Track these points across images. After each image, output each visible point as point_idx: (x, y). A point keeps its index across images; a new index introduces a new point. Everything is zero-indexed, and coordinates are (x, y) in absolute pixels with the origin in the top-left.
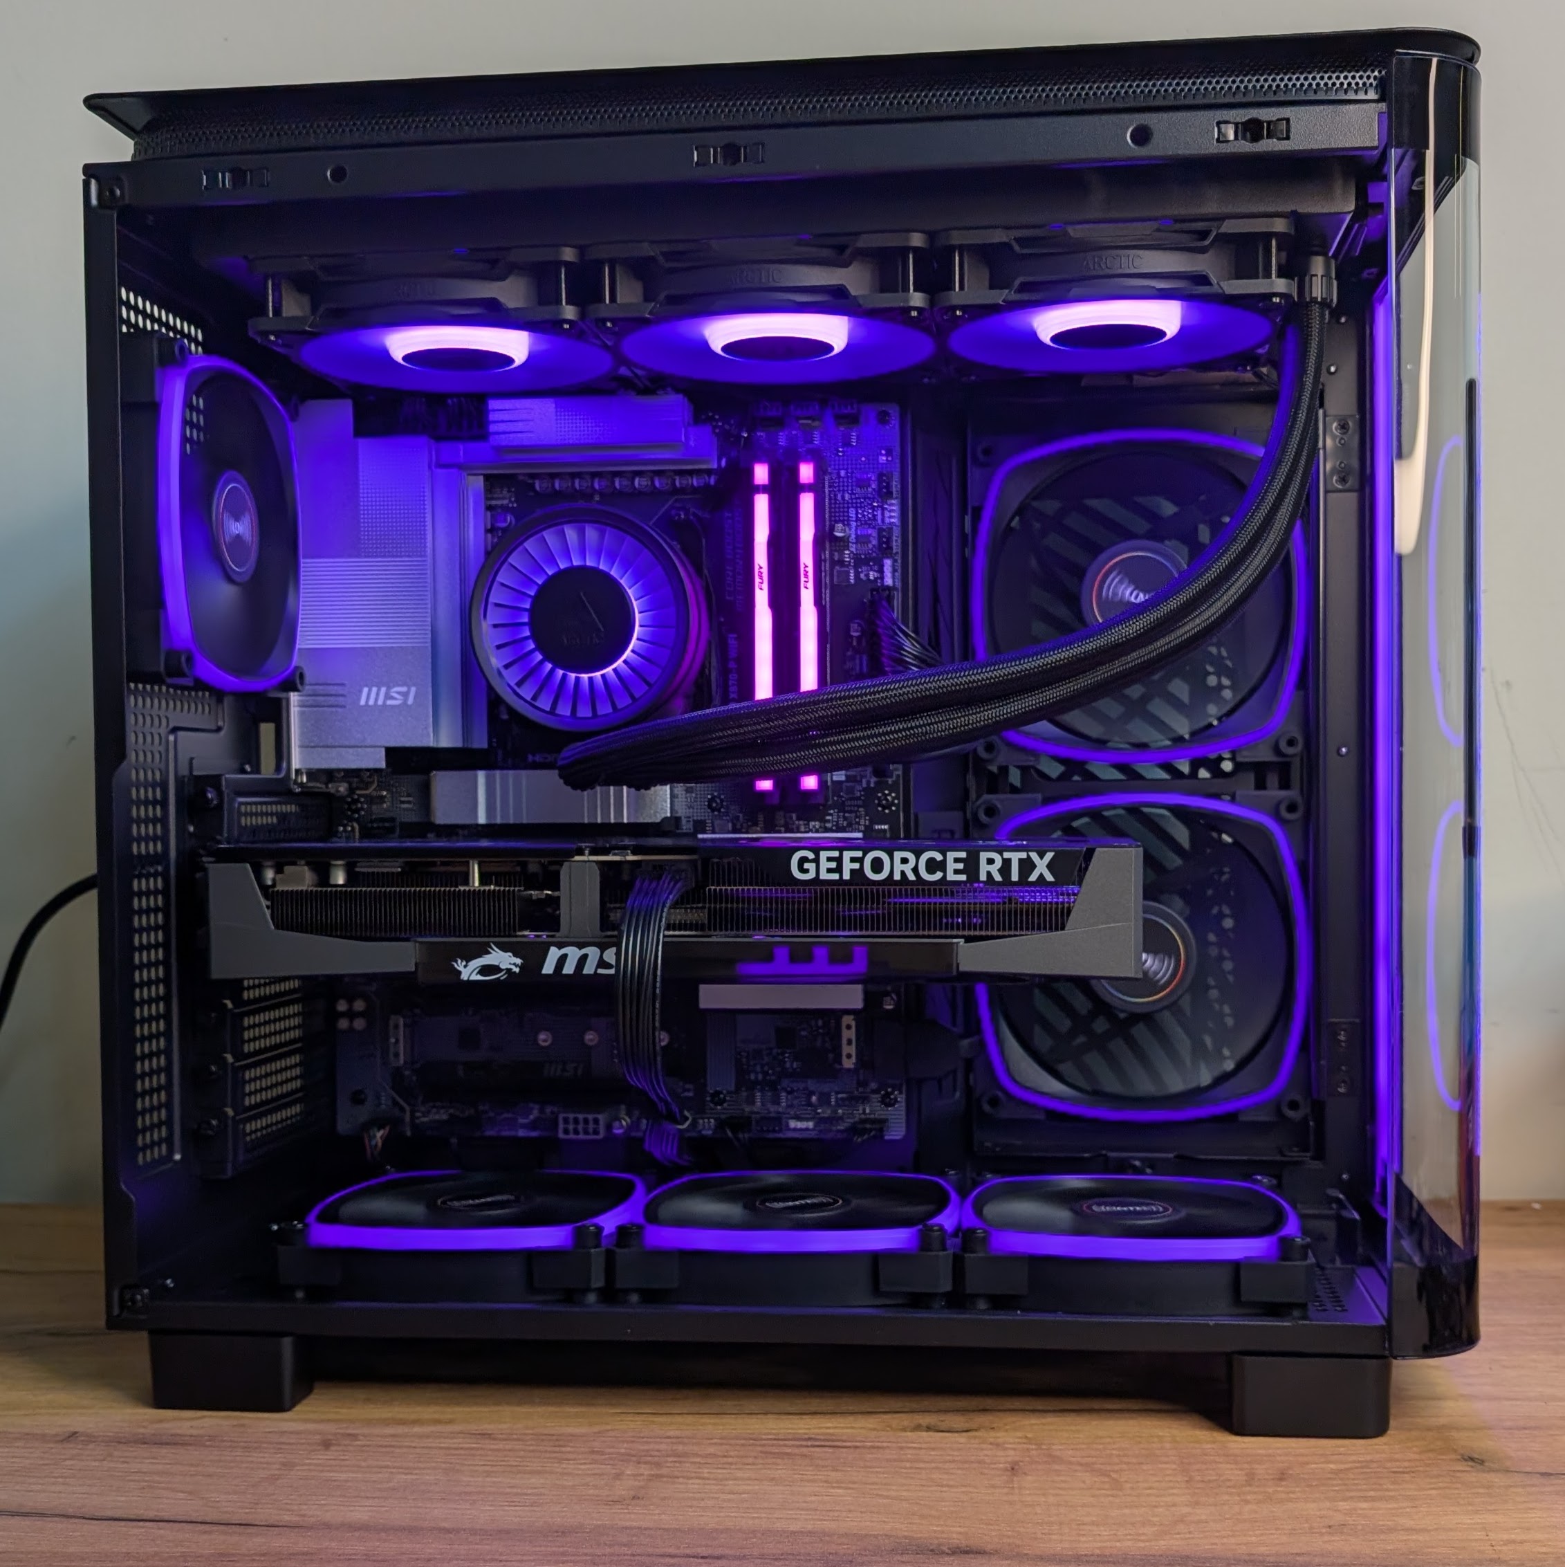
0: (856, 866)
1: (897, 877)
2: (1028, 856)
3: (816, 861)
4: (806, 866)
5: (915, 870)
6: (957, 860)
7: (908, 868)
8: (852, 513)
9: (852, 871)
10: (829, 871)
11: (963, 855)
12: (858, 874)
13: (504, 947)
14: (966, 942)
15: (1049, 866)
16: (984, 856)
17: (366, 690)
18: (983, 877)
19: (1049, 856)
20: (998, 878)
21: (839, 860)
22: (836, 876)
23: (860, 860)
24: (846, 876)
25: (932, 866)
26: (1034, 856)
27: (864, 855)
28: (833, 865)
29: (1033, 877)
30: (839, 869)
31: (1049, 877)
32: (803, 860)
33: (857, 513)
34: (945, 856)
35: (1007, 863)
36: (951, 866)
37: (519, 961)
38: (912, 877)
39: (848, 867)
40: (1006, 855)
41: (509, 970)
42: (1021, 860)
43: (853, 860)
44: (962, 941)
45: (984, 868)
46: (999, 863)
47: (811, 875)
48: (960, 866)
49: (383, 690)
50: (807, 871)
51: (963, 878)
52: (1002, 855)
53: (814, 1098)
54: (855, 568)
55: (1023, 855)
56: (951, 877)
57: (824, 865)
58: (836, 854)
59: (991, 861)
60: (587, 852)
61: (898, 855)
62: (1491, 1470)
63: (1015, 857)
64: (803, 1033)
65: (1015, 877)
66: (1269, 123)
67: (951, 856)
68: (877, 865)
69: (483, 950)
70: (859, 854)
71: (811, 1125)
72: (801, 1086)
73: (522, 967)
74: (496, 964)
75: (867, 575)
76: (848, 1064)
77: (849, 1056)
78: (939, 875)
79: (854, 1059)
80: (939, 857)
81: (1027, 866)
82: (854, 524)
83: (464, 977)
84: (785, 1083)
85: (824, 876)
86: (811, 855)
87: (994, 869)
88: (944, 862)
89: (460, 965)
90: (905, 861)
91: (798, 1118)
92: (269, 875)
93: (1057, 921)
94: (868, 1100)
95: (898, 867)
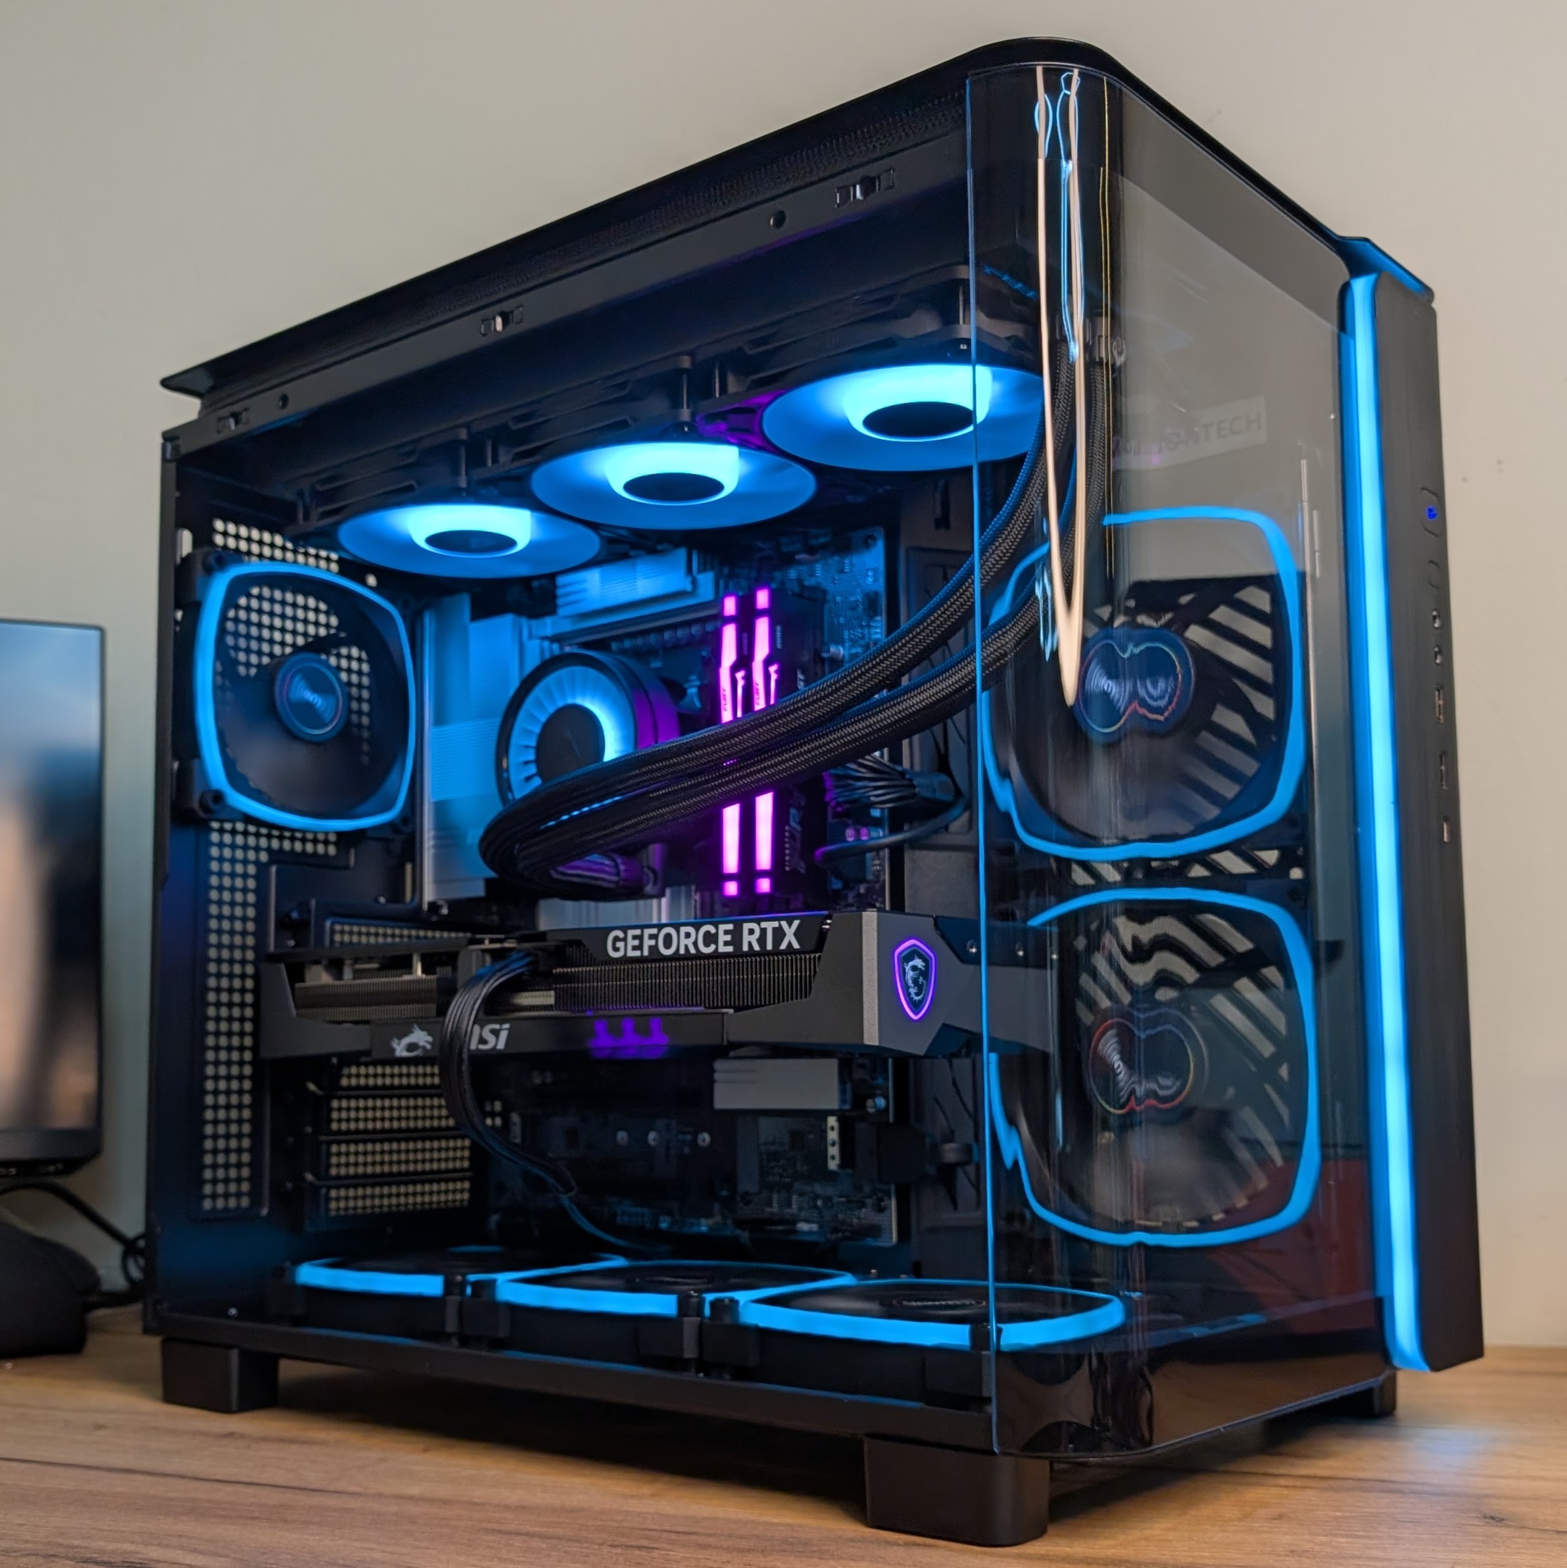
0: (653, 942)
1: (682, 951)
2: (780, 925)
3: (625, 940)
4: (618, 944)
5: (695, 944)
6: (726, 932)
7: (690, 942)
9: (650, 947)
10: (635, 948)
11: (730, 927)
12: (654, 949)
13: (423, 1027)
14: (735, 1012)
15: (796, 934)
16: (747, 926)
17: (471, 831)
18: (745, 948)
19: (796, 923)
20: (757, 948)
21: (640, 938)
22: (637, 953)
23: (656, 937)
24: (646, 953)
25: (710, 939)
26: (784, 924)
27: (659, 931)
28: (636, 943)
29: (783, 946)
30: (639, 947)
31: (796, 946)
32: (616, 939)
34: (717, 928)
35: (763, 931)
36: (723, 938)
37: (430, 1039)
38: (693, 951)
39: (648, 943)
40: (763, 925)
41: (424, 1048)
42: (774, 929)
43: (652, 937)
44: (731, 1011)
45: (746, 938)
46: (757, 934)
47: (621, 953)
48: (728, 938)
51: (730, 949)
52: (759, 925)
53: (819, 1203)
55: (776, 924)
56: (723, 949)
57: (631, 943)
58: (638, 932)
59: (751, 932)
61: (683, 930)
63: (770, 926)
65: (769, 947)
67: (722, 927)
68: (668, 941)
70: (654, 931)
71: (814, 1227)
72: (809, 1188)
73: (432, 1044)
74: (416, 1041)
76: (833, 1165)
77: (834, 1158)
78: (712, 948)
79: (838, 1161)
80: (712, 929)
81: (779, 934)
82: (847, 645)
83: (397, 1053)
84: (797, 1185)
85: (632, 954)
86: (620, 934)
87: (754, 940)
88: (717, 934)
89: (396, 1044)
90: (688, 935)
91: (807, 1221)
93: (803, 989)
94: (863, 1205)
95: (683, 941)
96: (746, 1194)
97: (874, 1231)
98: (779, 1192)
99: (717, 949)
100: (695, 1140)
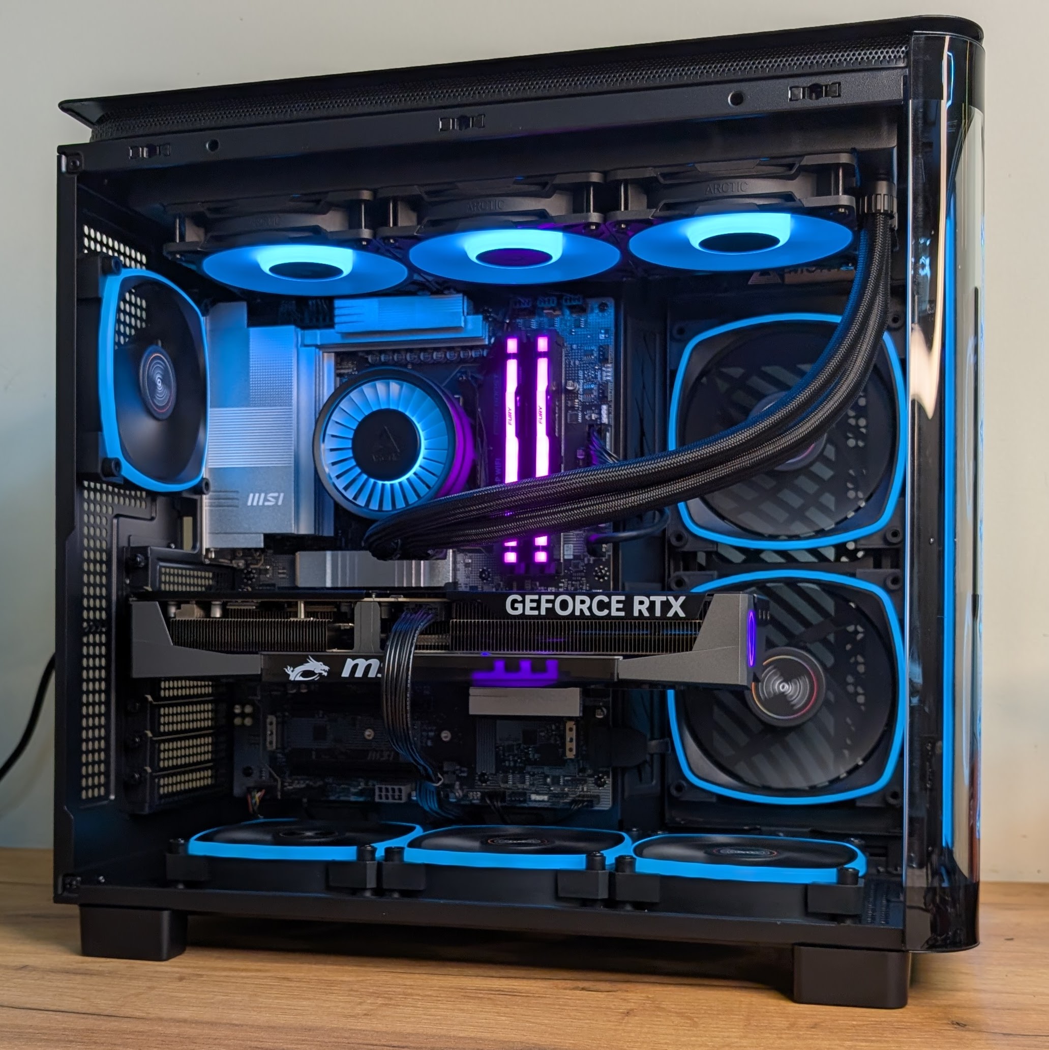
0: (550, 605)
1: (577, 613)
2: (667, 599)
3: (523, 602)
4: (516, 605)
5: (590, 608)
6: (618, 602)
7: (585, 607)
8: (581, 374)
9: (547, 609)
10: (532, 609)
11: (623, 598)
12: (550, 611)
13: (318, 659)
14: (624, 658)
15: (682, 606)
16: (637, 599)
17: (251, 495)
18: (636, 614)
19: (682, 599)
20: (646, 614)
21: (538, 602)
22: (536, 613)
23: (553, 602)
24: (543, 612)
25: (602, 606)
26: (671, 599)
27: (556, 598)
28: (534, 605)
29: (670, 614)
30: (538, 608)
31: (682, 614)
32: (514, 601)
33: (584, 374)
34: (610, 599)
35: (653, 604)
36: (614, 606)
37: (327, 668)
38: (587, 613)
39: (544, 606)
40: (652, 598)
41: (320, 674)
42: (662, 602)
43: (548, 601)
44: (621, 658)
45: (637, 607)
46: (647, 604)
47: (520, 612)
48: (621, 606)
49: (263, 495)
50: (516, 609)
51: (622, 614)
52: (649, 598)
53: (549, 780)
54: (582, 411)
55: (664, 598)
56: (614, 613)
57: (528, 605)
58: (536, 597)
59: (641, 603)
60: (374, 596)
61: (578, 598)
62: (969, 1030)
63: (658, 600)
64: (542, 734)
65: (658, 613)
66: (826, 86)
67: (614, 598)
68: (564, 605)
69: (304, 661)
70: (552, 597)
71: (546, 798)
72: (540, 771)
73: (329, 672)
74: (312, 669)
75: (591, 417)
76: (570, 755)
77: (571, 750)
78: (606, 612)
79: (574, 752)
80: (606, 599)
81: (666, 606)
82: (581, 381)
83: (292, 678)
84: (529, 768)
85: (528, 612)
86: (519, 598)
87: (644, 608)
88: (610, 603)
89: (289, 670)
90: (583, 602)
91: (537, 793)
92: (173, 610)
93: (687, 645)
94: (585, 782)
95: (578, 606)
96: (483, 775)
97: (593, 800)
98: (513, 773)
99: (610, 612)
100: (439, 736)
